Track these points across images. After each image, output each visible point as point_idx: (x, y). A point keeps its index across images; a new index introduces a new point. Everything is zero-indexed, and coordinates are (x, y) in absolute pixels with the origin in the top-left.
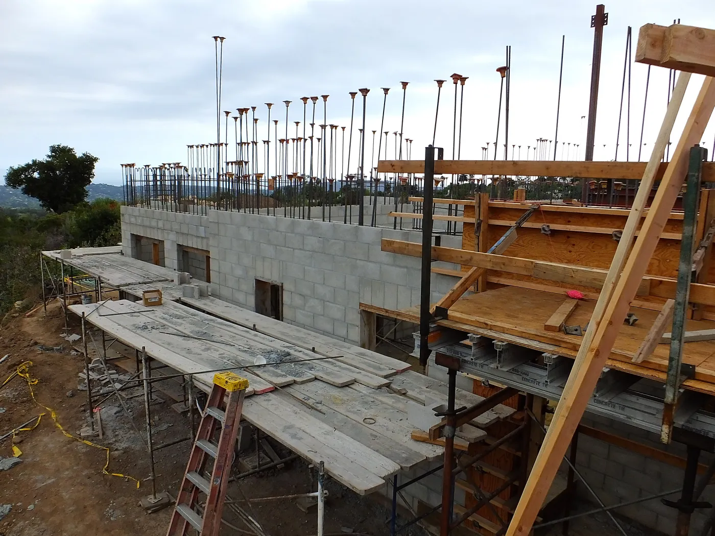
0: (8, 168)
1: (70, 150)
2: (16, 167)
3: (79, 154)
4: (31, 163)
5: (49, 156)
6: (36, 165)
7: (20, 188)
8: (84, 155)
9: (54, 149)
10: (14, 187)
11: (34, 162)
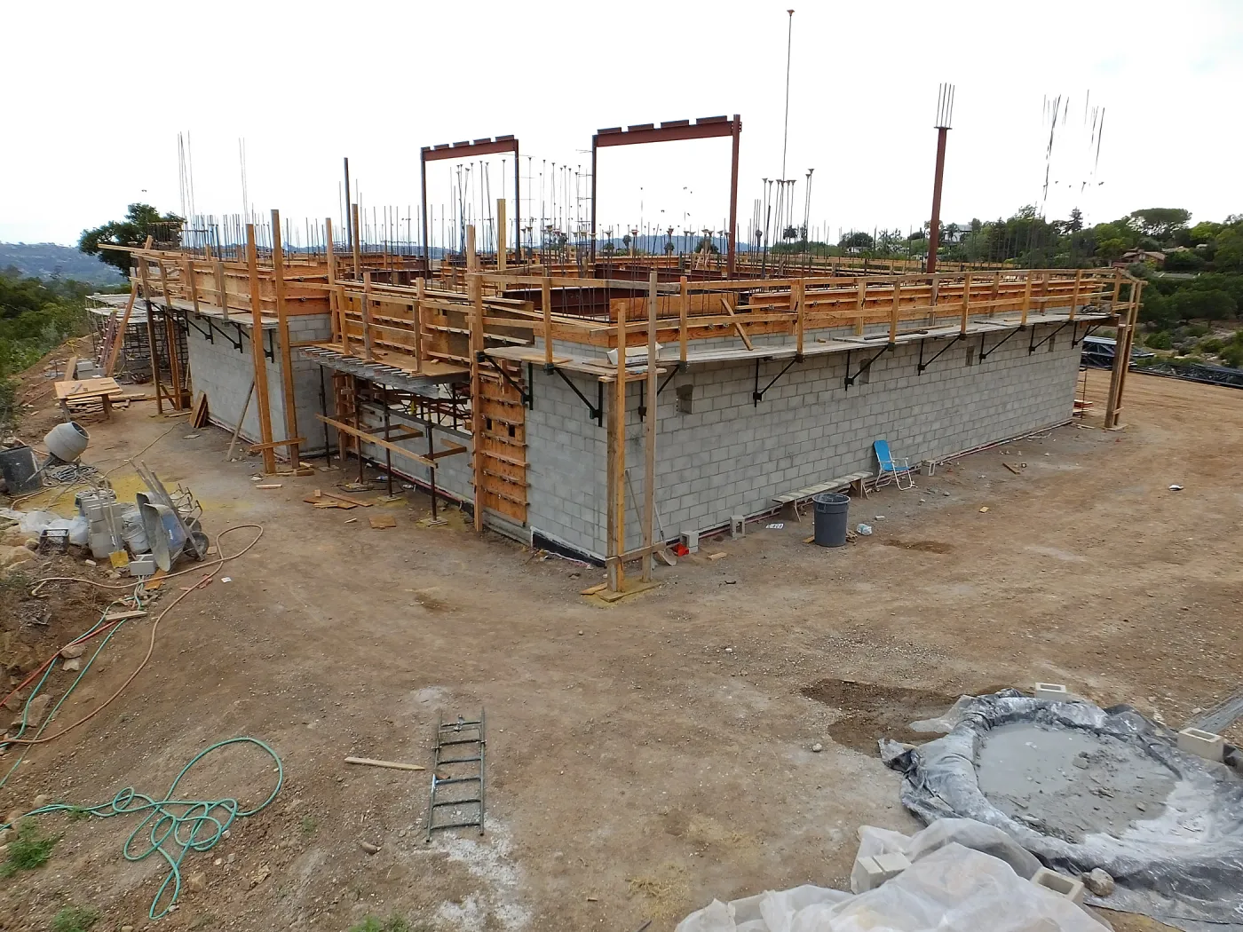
0: (82, 231)
1: (152, 209)
2: (90, 230)
3: (162, 215)
4: (107, 225)
5: (129, 217)
6: (114, 228)
7: (97, 255)
8: (168, 214)
9: (134, 209)
10: (90, 253)
11: (112, 224)
